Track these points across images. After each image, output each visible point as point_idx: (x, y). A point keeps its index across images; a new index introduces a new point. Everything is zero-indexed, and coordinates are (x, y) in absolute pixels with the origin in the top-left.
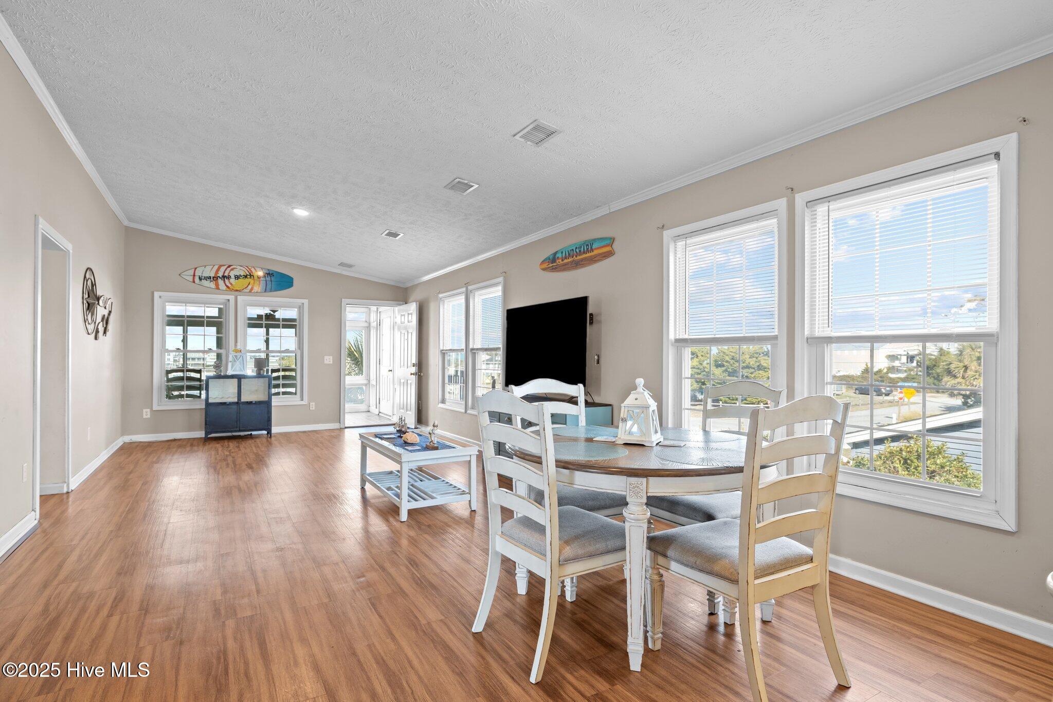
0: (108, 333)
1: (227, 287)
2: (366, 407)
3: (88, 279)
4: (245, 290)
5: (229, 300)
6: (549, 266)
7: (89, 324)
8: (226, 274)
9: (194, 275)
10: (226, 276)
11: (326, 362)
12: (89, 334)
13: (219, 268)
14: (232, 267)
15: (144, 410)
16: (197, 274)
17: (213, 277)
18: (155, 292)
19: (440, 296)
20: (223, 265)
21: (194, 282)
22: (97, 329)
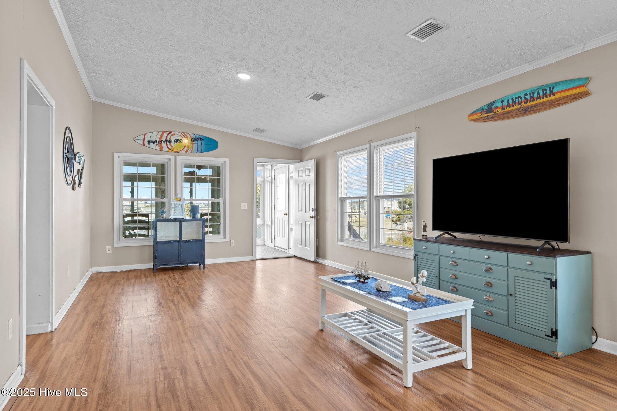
0: (82, 185)
1: (169, 149)
2: (262, 242)
3: (68, 136)
4: (182, 152)
5: (170, 159)
6: (482, 116)
7: (68, 176)
8: (168, 139)
9: (144, 140)
10: (168, 140)
11: (242, 208)
12: (68, 185)
13: (163, 133)
14: (172, 133)
15: (107, 247)
16: (146, 139)
17: (158, 141)
18: (115, 153)
19: (339, 153)
20: (166, 132)
21: (144, 145)
22: (74, 181)
